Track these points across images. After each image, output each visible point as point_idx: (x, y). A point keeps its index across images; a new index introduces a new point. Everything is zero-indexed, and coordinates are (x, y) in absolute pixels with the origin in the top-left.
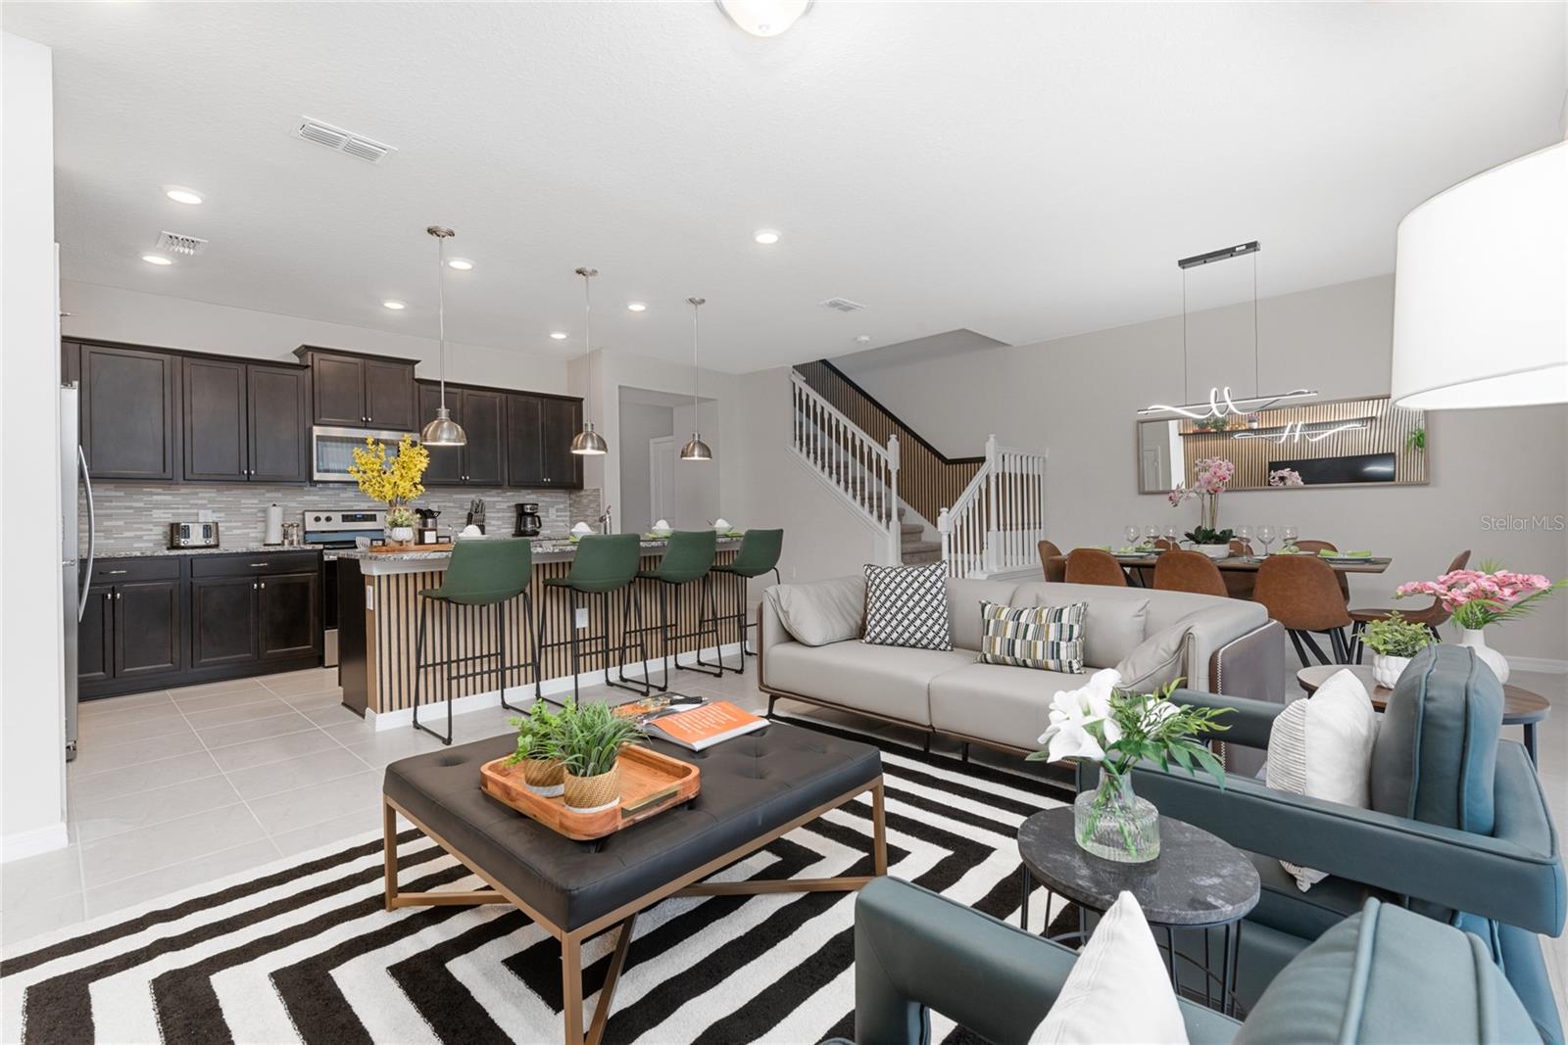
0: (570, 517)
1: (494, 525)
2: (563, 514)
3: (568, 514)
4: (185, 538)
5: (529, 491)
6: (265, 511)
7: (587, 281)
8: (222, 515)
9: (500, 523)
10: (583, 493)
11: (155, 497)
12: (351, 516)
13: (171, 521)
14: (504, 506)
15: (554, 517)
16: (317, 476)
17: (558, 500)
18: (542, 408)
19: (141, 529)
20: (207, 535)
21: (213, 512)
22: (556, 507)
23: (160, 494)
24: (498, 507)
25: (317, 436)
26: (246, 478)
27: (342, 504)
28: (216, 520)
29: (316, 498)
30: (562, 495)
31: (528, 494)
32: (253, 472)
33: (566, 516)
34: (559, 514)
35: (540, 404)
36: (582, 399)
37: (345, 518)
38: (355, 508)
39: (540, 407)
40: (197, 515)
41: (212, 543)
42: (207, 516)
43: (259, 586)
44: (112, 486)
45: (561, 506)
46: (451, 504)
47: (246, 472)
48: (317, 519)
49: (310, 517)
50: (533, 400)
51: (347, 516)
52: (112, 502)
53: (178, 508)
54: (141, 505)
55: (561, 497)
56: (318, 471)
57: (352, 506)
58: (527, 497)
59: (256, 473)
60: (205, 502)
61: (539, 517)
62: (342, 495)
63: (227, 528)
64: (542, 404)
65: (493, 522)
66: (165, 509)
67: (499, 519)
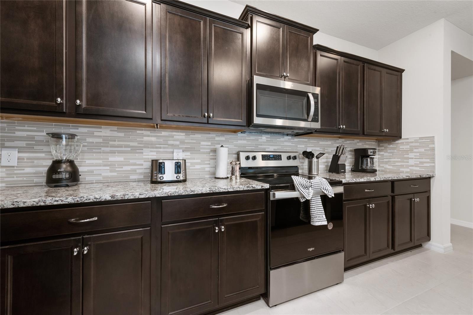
4: (162, 174)
6: (215, 151)
8: (188, 154)
10: (400, 141)
11: (146, 139)
12: (267, 156)
13: (155, 158)
16: (257, 120)
19: (135, 164)
20: (178, 171)
21: (183, 151)
23: (149, 136)
25: (257, 84)
26: (205, 120)
27: (260, 146)
28: (185, 157)
32: (211, 115)
40: (173, 153)
41: (181, 178)
42: (179, 155)
43: (220, 229)
44: (115, 128)
47: (206, 114)
48: (247, 158)
49: (243, 156)
51: (265, 156)
52: (115, 141)
53: (161, 148)
54: (135, 144)
57: (265, 149)
59: (213, 115)
60: (178, 143)
62: (260, 140)
63: (192, 163)
66: (153, 148)
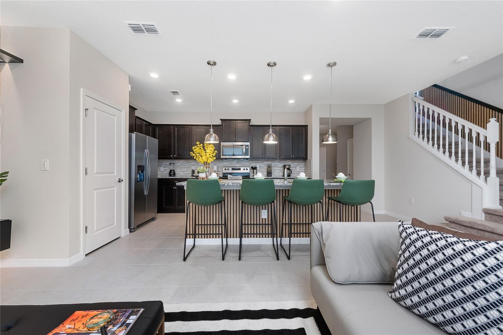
0: (305, 170)
1: (277, 172)
2: (302, 169)
3: (304, 169)
5: (289, 161)
7: (272, 69)
9: (279, 171)
10: (308, 161)
12: (234, 168)
14: (281, 166)
15: (299, 170)
16: (222, 157)
17: (300, 164)
18: (292, 130)
22: (300, 166)
24: (278, 166)
25: (222, 145)
27: (233, 165)
29: (226, 163)
30: (302, 162)
31: (289, 162)
33: (303, 170)
34: (300, 169)
35: (291, 129)
36: (307, 125)
37: (233, 169)
38: (236, 166)
39: (291, 130)
45: (301, 166)
46: (263, 165)
49: (224, 169)
50: (288, 128)
51: (233, 168)
55: (301, 163)
56: (222, 155)
57: (235, 166)
58: (288, 163)
61: (291, 170)
62: (233, 162)
64: (292, 129)
65: (277, 171)
67: (279, 170)
